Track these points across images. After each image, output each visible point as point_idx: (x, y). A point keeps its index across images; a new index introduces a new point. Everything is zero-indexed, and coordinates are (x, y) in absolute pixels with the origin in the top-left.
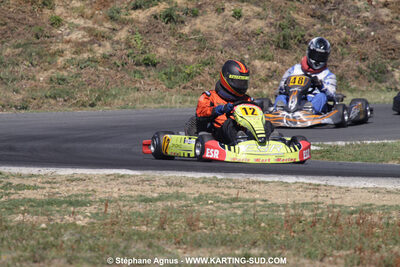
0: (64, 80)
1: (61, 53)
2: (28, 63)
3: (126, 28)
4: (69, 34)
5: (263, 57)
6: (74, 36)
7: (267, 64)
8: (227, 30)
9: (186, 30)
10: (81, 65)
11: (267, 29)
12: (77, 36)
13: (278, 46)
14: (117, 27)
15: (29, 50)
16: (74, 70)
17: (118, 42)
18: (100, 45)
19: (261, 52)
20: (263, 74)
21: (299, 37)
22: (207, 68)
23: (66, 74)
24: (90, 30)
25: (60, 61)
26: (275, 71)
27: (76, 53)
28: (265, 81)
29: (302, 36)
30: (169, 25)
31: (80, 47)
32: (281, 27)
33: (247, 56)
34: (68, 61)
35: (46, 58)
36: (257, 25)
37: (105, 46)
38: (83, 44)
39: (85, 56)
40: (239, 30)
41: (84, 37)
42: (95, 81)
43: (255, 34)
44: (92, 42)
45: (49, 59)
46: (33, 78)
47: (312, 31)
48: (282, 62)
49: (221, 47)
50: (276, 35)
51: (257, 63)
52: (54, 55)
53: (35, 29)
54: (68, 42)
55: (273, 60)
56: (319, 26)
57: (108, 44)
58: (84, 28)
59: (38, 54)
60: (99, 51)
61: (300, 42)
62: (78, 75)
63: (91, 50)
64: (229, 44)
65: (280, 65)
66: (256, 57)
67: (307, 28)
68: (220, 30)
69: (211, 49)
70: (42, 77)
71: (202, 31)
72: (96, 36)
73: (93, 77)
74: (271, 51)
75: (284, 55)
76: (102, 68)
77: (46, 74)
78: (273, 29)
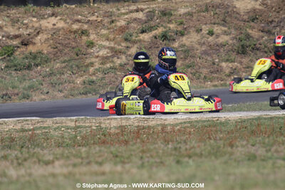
0: (93, 82)
1: (92, 64)
2: (69, 72)
3: (136, 46)
4: (98, 52)
5: (227, 60)
6: (101, 53)
7: (230, 65)
8: (204, 43)
9: (176, 45)
10: (105, 72)
11: (231, 41)
12: (103, 52)
13: (238, 53)
14: (130, 45)
15: (71, 64)
16: (100, 75)
17: (130, 56)
18: (118, 58)
19: (227, 57)
20: (227, 72)
21: (252, 46)
22: (189, 70)
23: (94, 78)
24: (112, 49)
25: (91, 69)
26: (235, 69)
27: (102, 64)
28: (229, 76)
29: (255, 45)
30: (165, 42)
31: (105, 60)
32: (240, 40)
33: (217, 60)
34: (96, 69)
35: (82, 68)
36: (224, 39)
37: (121, 58)
38: (107, 58)
39: (108, 65)
40: (212, 43)
41: (108, 53)
42: (114, 82)
43: (223, 45)
44: (113, 56)
45: (84, 69)
46: (73, 82)
47: (261, 41)
48: (241, 63)
49: (200, 55)
50: (237, 45)
51: (224, 64)
52: (87, 66)
53: (75, 50)
54: (97, 57)
55: (234, 62)
56: (266, 37)
57: (124, 57)
58: (108, 48)
59: (77, 66)
60: (118, 62)
61: (253, 49)
62: (103, 79)
63: (112, 62)
64: (205, 53)
65: (239, 65)
66: (222, 61)
67: (258, 40)
68: (199, 44)
69: (193, 57)
70: (79, 81)
71: (187, 44)
72: (116, 52)
73: (113, 79)
74: (233, 56)
75: (242, 58)
76: (119, 73)
77: (82, 79)
78: (235, 41)
